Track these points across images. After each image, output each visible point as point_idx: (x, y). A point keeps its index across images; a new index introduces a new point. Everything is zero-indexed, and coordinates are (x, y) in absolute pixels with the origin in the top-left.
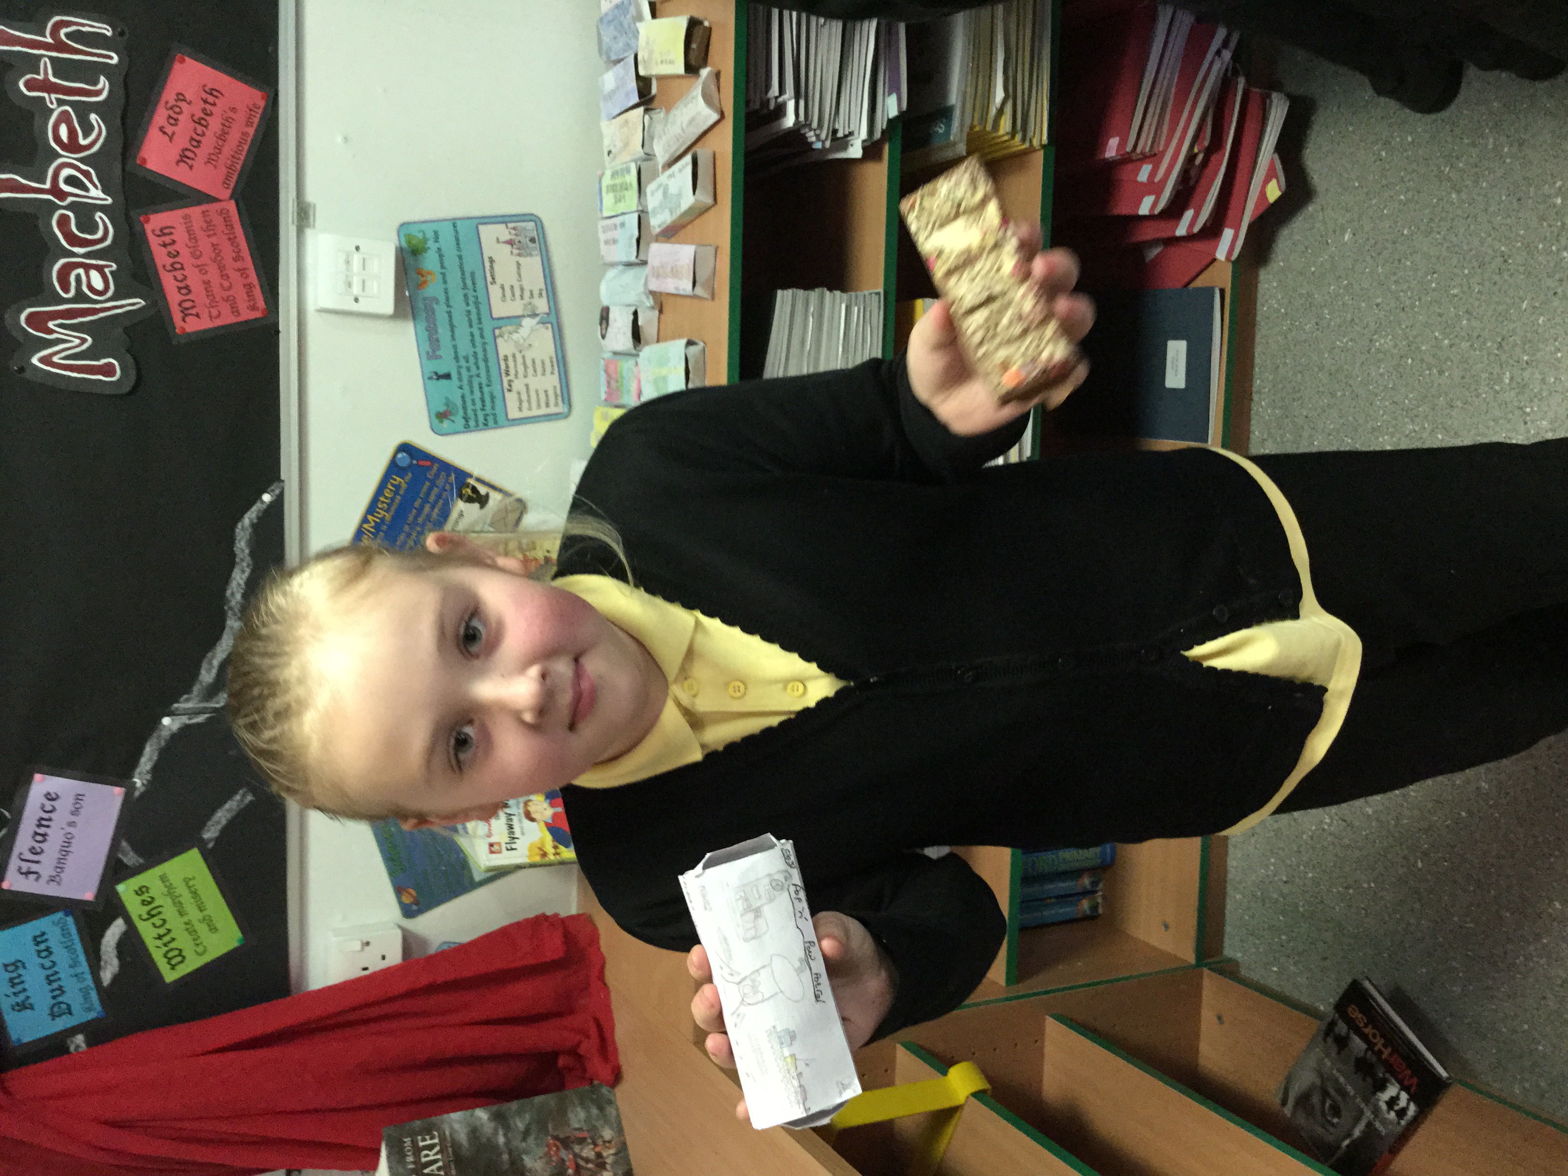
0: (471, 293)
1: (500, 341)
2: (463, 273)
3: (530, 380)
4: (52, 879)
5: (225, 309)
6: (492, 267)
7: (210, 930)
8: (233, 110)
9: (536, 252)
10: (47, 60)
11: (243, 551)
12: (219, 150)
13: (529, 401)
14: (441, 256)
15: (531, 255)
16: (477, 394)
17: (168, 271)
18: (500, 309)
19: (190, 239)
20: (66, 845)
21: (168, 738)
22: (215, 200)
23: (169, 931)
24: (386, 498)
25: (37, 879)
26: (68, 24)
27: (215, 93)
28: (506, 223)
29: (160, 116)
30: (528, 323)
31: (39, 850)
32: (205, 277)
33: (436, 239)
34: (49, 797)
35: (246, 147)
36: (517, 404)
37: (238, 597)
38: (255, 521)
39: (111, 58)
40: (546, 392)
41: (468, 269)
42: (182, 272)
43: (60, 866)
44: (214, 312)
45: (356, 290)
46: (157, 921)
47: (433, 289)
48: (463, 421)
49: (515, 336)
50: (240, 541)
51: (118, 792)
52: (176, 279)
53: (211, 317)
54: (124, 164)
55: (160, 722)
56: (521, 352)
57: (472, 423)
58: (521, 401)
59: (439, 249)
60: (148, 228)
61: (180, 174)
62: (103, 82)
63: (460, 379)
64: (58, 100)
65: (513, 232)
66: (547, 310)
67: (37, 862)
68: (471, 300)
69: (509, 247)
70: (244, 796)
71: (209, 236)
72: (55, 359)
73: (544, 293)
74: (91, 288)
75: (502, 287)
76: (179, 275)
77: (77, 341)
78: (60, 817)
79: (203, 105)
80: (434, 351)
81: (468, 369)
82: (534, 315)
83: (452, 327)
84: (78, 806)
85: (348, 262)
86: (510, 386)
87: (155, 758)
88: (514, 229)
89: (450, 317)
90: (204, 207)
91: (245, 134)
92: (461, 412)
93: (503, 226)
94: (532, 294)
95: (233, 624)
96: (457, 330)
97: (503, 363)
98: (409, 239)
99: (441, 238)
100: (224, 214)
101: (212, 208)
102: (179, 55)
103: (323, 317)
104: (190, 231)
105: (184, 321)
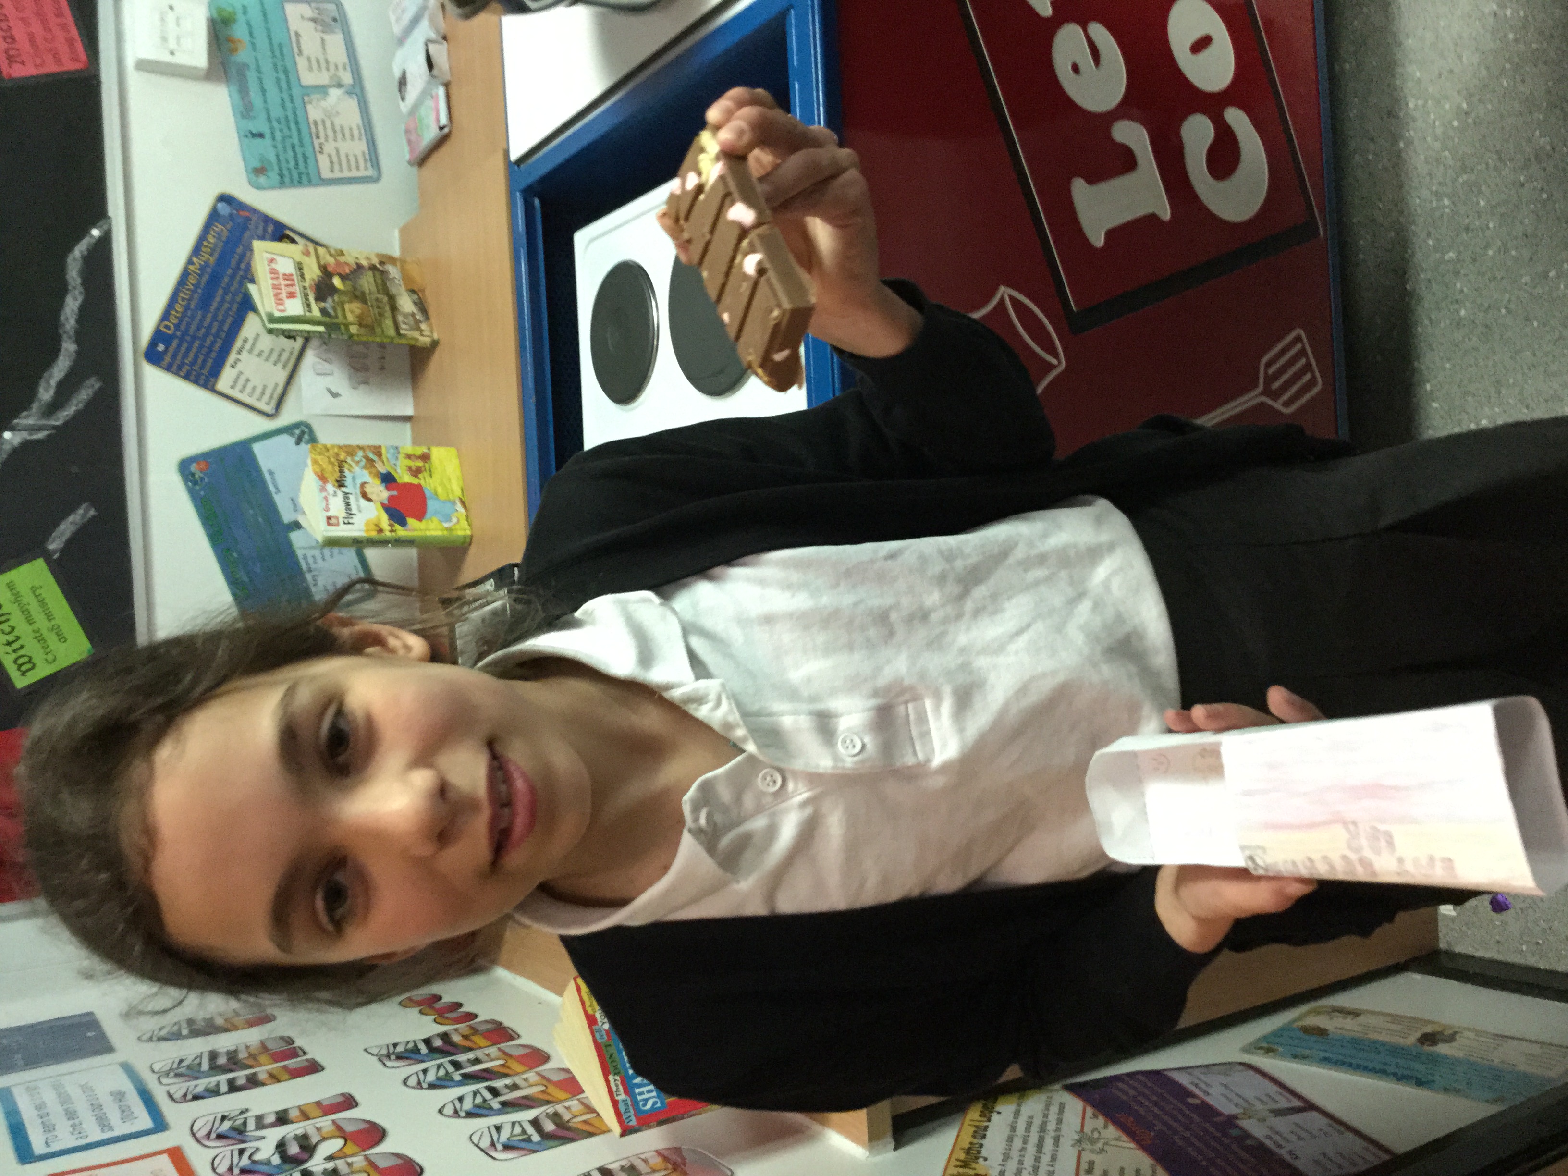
0: (279, 64)
1: (309, 108)
2: (271, 43)
3: (340, 144)
5: (49, 58)
6: (297, 39)
7: (60, 639)
9: (338, 30)
11: (75, 280)
13: (340, 164)
14: (249, 28)
15: (333, 33)
16: (290, 153)
18: (308, 78)
21: (9, 451)
23: (18, 638)
24: (209, 243)
30: (335, 94)
32: (29, 30)
33: (245, 12)
36: (328, 164)
37: (72, 320)
38: (86, 253)
40: (356, 156)
41: (275, 40)
42: (6, 23)
44: (39, 61)
45: (172, 44)
46: (5, 628)
47: (243, 56)
48: (278, 177)
49: (323, 104)
50: (71, 271)
53: (35, 65)
56: (329, 117)
57: (287, 180)
59: (248, 22)
63: (274, 139)
65: (316, 11)
66: (351, 82)
68: (280, 68)
69: (312, 24)
73: (348, 68)
75: (309, 59)
76: (3, 24)
80: (247, 112)
81: (281, 130)
82: (339, 85)
83: (263, 91)
86: (321, 148)
88: (316, 8)
89: (261, 83)
92: (276, 171)
93: (307, 5)
94: (336, 66)
95: (69, 347)
96: (268, 95)
97: (313, 127)
98: (220, 11)
99: (250, 12)
103: (141, 71)
105: (10, 67)
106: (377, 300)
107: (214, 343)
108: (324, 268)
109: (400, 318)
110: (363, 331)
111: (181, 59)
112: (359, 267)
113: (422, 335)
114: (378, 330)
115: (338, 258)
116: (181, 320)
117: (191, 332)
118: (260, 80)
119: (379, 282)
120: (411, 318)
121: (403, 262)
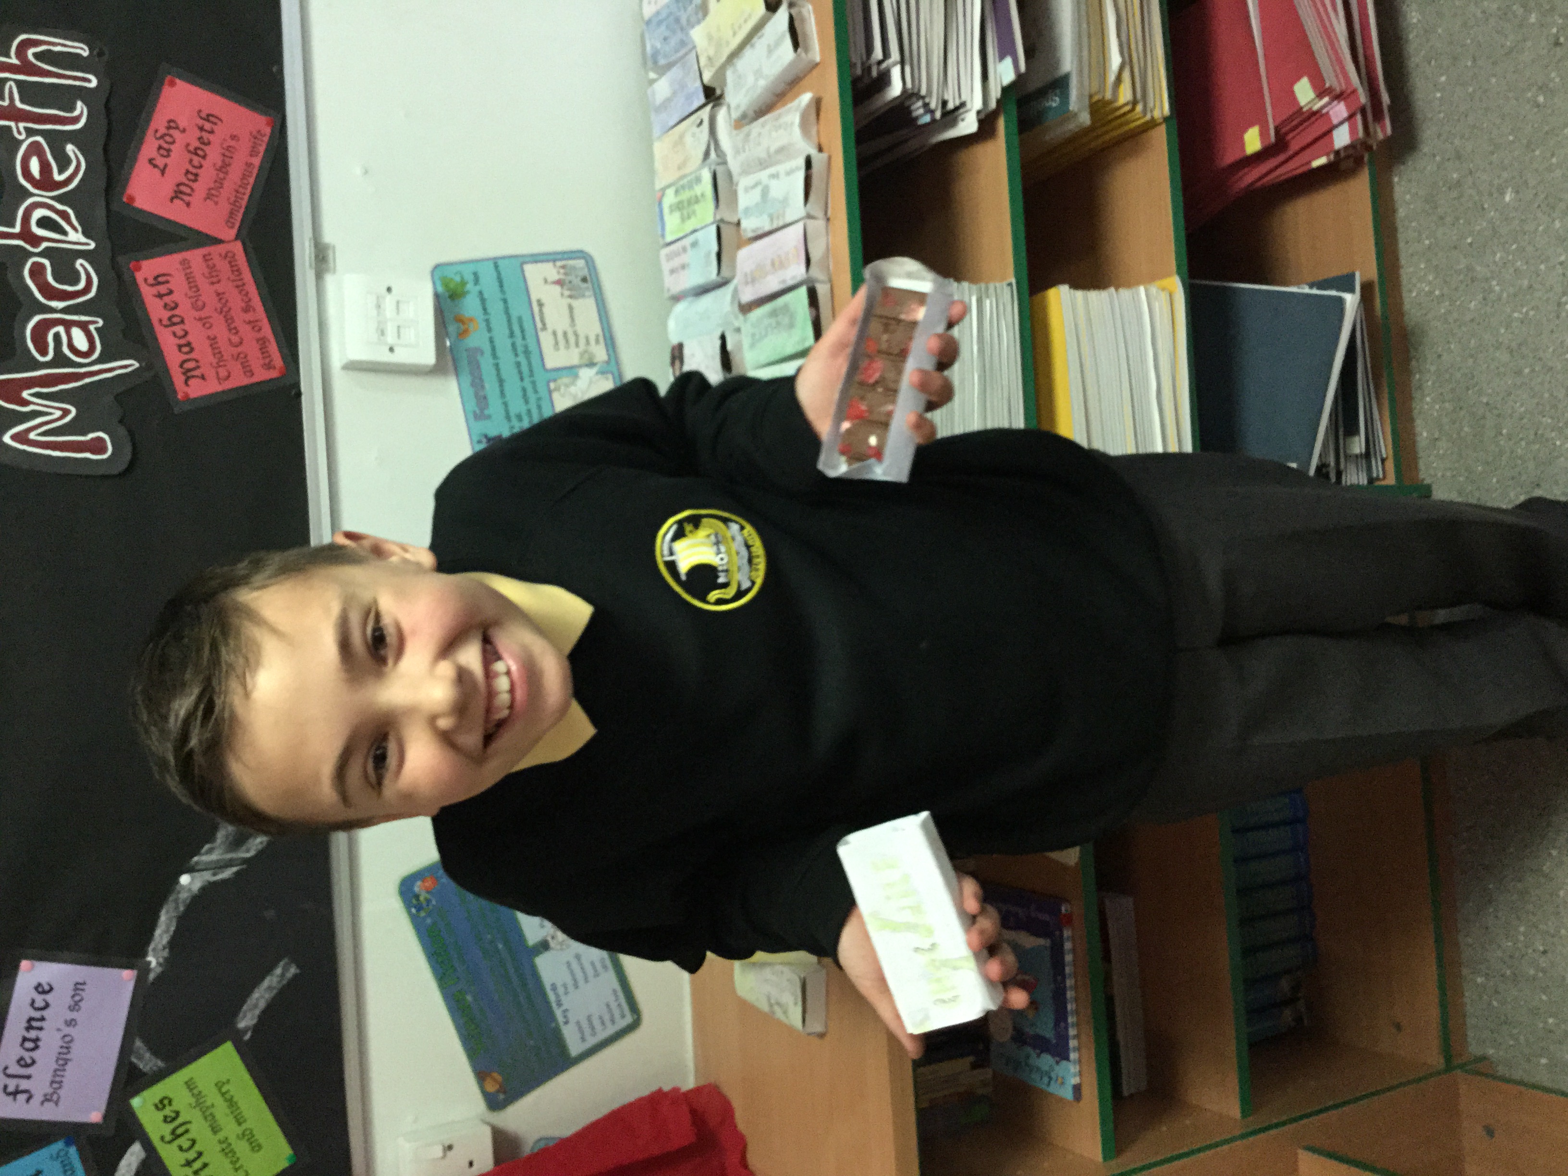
0: (519, 342)
1: (555, 396)
2: (509, 321)
4: (47, 1099)
5: (236, 368)
6: (541, 311)
7: (253, 1149)
8: (233, 137)
9: (587, 293)
10: (12, 83)
12: (219, 183)
14: (483, 301)
15: (583, 296)
17: (166, 326)
18: (554, 359)
19: (190, 288)
20: (65, 1051)
21: (188, 901)
22: (217, 241)
23: (200, 1154)
25: (28, 1100)
26: (39, 43)
27: (212, 119)
28: (554, 261)
29: (149, 148)
30: (586, 373)
31: (29, 1061)
32: (210, 333)
33: (477, 281)
34: (40, 989)
35: (252, 180)
39: (89, 81)
41: (514, 314)
42: (182, 326)
43: (57, 1082)
44: (223, 373)
45: (391, 339)
46: (184, 1142)
47: (477, 339)
49: (573, 389)
51: (128, 977)
52: (174, 334)
53: (219, 379)
54: (108, 204)
55: (178, 882)
59: (481, 293)
60: (139, 277)
61: (176, 213)
62: (80, 107)
64: (26, 129)
65: (562, 271)
66: (606, 358)
67: (28, 1077)
68: (520, 349)
69: (558, 288)
70: (285, 970)
71: (213, 283)
72: (32, 436)
73: (602, 339)
74: (71, 347)
75: (555, 333)
76: (178, 329)
77: (58, 413)
78: (55, 1017)
79: (198, 134)
80: (482, 410)
82: (591, 364)
83: (501, 382)
84: (77, 998)
85: (378, 306)
87: (173, 929)
89: (498, 370)
90: (205, 250)
91: (249, 165)
93: (551, 264)
94: (588, 340)
96: (506, 385)
98: (446, 282)
99: (482, 280)
100: (229, 257)
101: (215, 250)
102: (169, 77)
103: (351, 373)
104: (189, 278)
105: (186, 383)
111: (402, 356)
118: (497, 366)
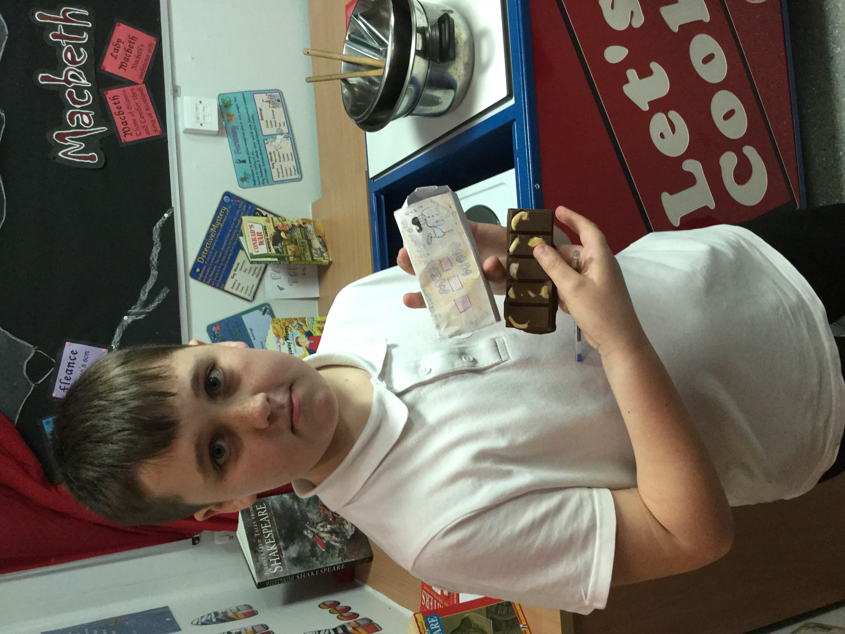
0: (252, 124)
1: (267, 145)
2: (248, 115)
3: (282, 163)
5: (143, 132)
6: (261, 112)
8: (142, 45)
9: (280, 106)
10: (61, 25)
11: (156, 239)
12: (137, 62)
13: (282, 172)
14: (238, 108)
15: (278, 107)
16: (259, 170)
17: (117, 115)
18: (266, 131)
19: (126, 101)
21: (127, 326)
22: (136, 84)
24: (220, 217)
26: (70, 10)
27: (134, 39)
28: (266, 93)
29: (111, 49)
30: (279, 137)
31: (69, 378)
32: (134, 118)
33: (235, 101)
34: (73, 353)
35: (149, 62)
36: (277, 174)
37: (156, 260)
38: (162, 226)
39: (88, 24)
40: (290, 168)
41: (251, 113)
42: (123, 115)
44: (138, 133)
45: (201, 120)
47: (235, 122)
48: (253, 182)
49: (274, 143)
50: (155, 235)
52: (120, 118)
53: (137, 135)
54: (96, 70)
55: (123, 319)
56: (277, 150)
57: (257, 183)
58: (279, 173)
59: (237, 105)
60: (108, 96)
61: (120, 73)
62: (85, 35)
63: (250, 163)
64: (66, 42)
65: (269, 97)
66: (288, 132)
68: (253, 127)
69: (268, 104)
71: (134, 99)
72: (69, 153)
73: (286, 124)
74: (83, 122)
75: (267, 121)
76: (121, 116)
77: (78, 146)
78: (78, 363)
79: (129, 44)
80: (238, 150)
81: (254, 158)
82: (282, 134)
83: (245, 140)
84: (86, 357)
85: (197, 108)
86: (273, 166)
87: (121, 335)
88: (270, 96)
89: (244, 135)
90: (132, 87)
91: (148, 56)
92: (252, 178)
93: (265, 95)
94: (280, 125)
95: (154, 273)
96: (247, 141)
97: (269, 156)
98: (223, 101)
99: (238, 100)
100: (141, 90)
101: (135, 87)
102: (118, 23)
103: (186, 134)
104: (126, 97)
105: (125, 136)
106: (302, 242)
107: (223, 267)
108: (276, 228)
109: (314, 251)
110: (296, 259)
111: (206, 127)
112: (293, 226)
113: (324, 259)
114: (303, 259)
115: (283, 222)
116: (207, 255)
117: (212, 262)
119: (303, 233)
120: (319, 251)
121: (314, 222)
